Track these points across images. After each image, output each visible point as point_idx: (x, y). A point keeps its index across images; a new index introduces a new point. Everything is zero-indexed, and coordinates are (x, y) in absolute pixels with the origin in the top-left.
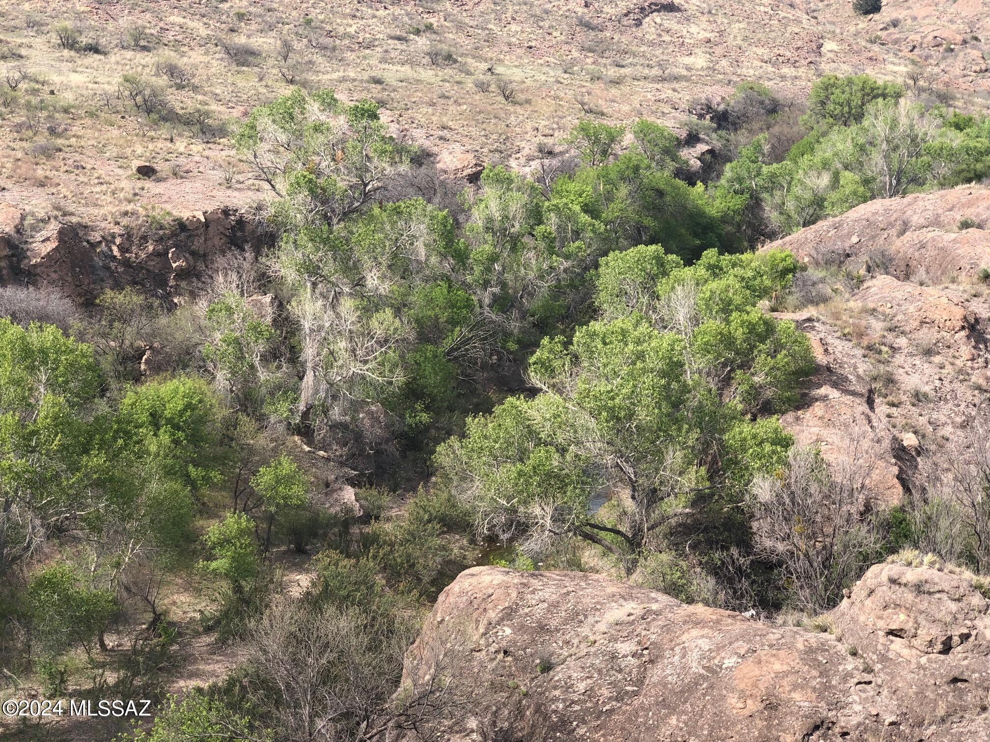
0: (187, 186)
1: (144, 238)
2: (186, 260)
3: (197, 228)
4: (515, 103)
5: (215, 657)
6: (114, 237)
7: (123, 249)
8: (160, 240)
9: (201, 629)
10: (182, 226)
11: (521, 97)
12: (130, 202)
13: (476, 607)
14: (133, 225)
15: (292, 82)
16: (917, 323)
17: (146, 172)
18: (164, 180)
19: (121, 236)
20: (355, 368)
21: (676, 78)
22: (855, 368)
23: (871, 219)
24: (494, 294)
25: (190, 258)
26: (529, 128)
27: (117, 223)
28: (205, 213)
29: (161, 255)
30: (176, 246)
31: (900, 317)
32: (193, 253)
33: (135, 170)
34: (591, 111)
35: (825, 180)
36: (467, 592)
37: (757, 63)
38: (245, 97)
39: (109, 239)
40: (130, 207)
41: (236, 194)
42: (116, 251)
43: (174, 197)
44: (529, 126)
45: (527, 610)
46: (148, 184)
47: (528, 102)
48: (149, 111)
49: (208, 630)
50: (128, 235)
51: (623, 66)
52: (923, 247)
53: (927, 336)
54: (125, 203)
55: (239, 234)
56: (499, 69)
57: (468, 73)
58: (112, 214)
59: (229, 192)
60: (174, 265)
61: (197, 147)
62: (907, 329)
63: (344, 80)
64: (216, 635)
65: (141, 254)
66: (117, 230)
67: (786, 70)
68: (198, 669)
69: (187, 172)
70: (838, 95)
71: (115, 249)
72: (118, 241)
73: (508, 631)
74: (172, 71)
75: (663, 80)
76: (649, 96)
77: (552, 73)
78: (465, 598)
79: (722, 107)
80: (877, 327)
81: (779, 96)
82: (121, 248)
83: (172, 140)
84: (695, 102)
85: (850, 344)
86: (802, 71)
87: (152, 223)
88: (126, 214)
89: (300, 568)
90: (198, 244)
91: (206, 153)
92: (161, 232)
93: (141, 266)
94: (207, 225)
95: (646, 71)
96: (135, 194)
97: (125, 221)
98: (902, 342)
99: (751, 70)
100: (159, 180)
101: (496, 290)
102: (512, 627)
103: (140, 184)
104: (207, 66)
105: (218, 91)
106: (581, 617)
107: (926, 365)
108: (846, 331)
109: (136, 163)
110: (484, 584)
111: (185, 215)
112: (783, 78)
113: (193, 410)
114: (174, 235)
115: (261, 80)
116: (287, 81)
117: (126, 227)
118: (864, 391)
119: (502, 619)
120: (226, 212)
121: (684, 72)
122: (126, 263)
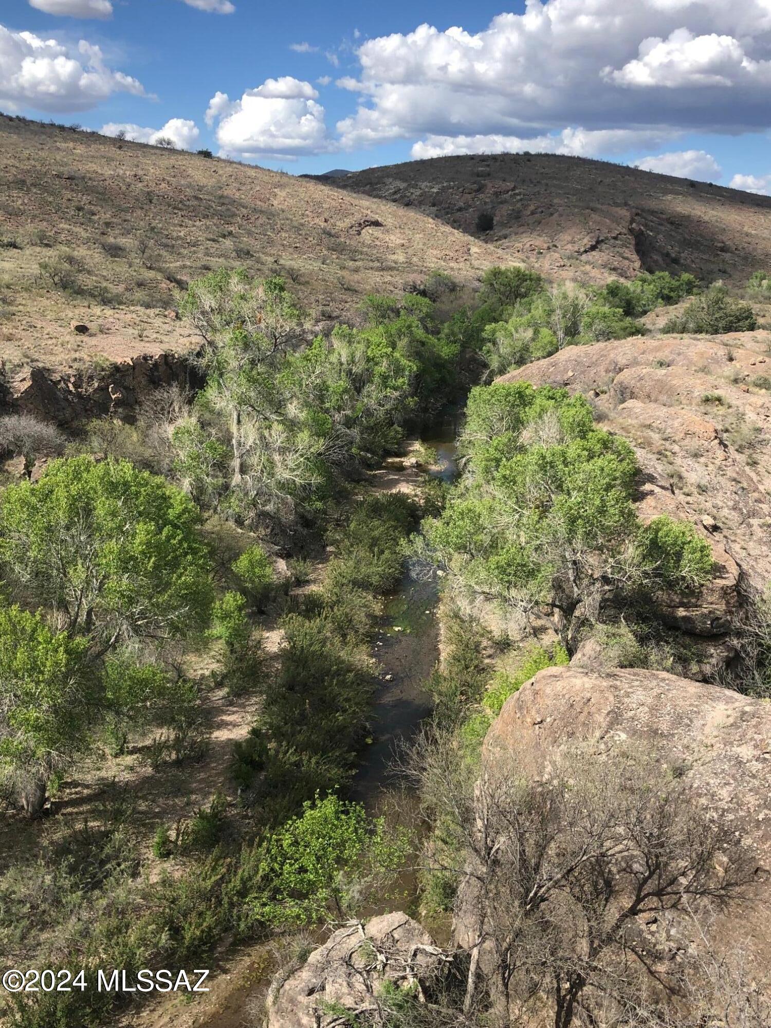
0: (112, 339)
1: (91, 378)
2: (122, 393)
3: (128, 370)
4: (300, 284)
5: (231, 708)
6: (69, 377)
7: (76, 386)
8: (102, 379)
9: (212, 685)
10: (116, 368)
11: (302, 279)
12: (76, 351)
13: (579, 710)
14: (82, 368)
15: (150, 268)
16: (682, 435)
17: (82, 329)
18: (94, 335)
19: (75, 376)
20: (287, 475)
21: (391, 269)
22: (655, 469)
23: (579, 360)
24: (346, 416)
25: (124, 391)
26: (313, 300)
27: (71, 367)
28: (132, 359)
29: (103, 389)
30: (114, 383)
31: (669, 430)
32: (126, 388)
33: (73, 328)
34: (348, 289)
35: (530, 333)
36: (564, 696)
37: (435, 260)
38: (123, 278)
39: (66, 379)
40: (77, 355)
41: (148, 345)
42: (71, 388)
43: (106, 348)
44: (313, 298)
45: (631, 714)
46: (85, 338)
47: (308, 283)
48: (65, 287)
49: (219, 685)
50: (79, 377)
51: (355, 261)
52: (641, 379)
53: (693, 444)
54: (73, 352)
55: (156, 374)
56: (282, 262)
57: (262, 264)
58: (66, 360)
59: (143, 344)
60: (113, 397)
61: (108, 312)
62: (677, 439)
63: (184, 267)
64: (226, 690)
65: (90, 389)
66: (70, 372)
67: (452, 264)
68: (222, 720)
69: (108, 329)
70: (502, 279)
71: (70, 386)
72: (72, 380)
73: (623, 736)
74: (70, 260)
75: (383, 270)
76: (378, 280)
77: (315, 264)
78: (563, 701)
79: (422, 287)
80: (655, 437)
81: (457, 281)
82: (74, 384)
83: (89, 307)
84: (406, 284)
85: (645, 451)
86: (461, 265)
87: (96, 367)
88: (75, 360)
89: (271, 629)
90: (129, 381)
91: (116, 316)
92: (103, 373)
93: (89, 398)
94: (134, 368)
95: (371, 264)
96: (79, 346)
97: (76, 365)
98: (676, 448)
99: (432, 263)
100: (91, 335)
101: (348, 412)
102: (624, 730)
103: (79, 338)
104: (91, 257)
105: (105, 274)
106: (686, 721)
107: (696, 465)
108: (640, 441)
109: (74, 323)
110: (577, 688)
111: (119, 361)
112: (452, 269)
113: (189, 512)
114: (112, 375)
115: (130, 266)
116: (147, 267)
117: (78, 370)
118: (668, 486)
119: (612, 723)
120: (145, 358)
121: (394, 265)
122: (79, 395)
